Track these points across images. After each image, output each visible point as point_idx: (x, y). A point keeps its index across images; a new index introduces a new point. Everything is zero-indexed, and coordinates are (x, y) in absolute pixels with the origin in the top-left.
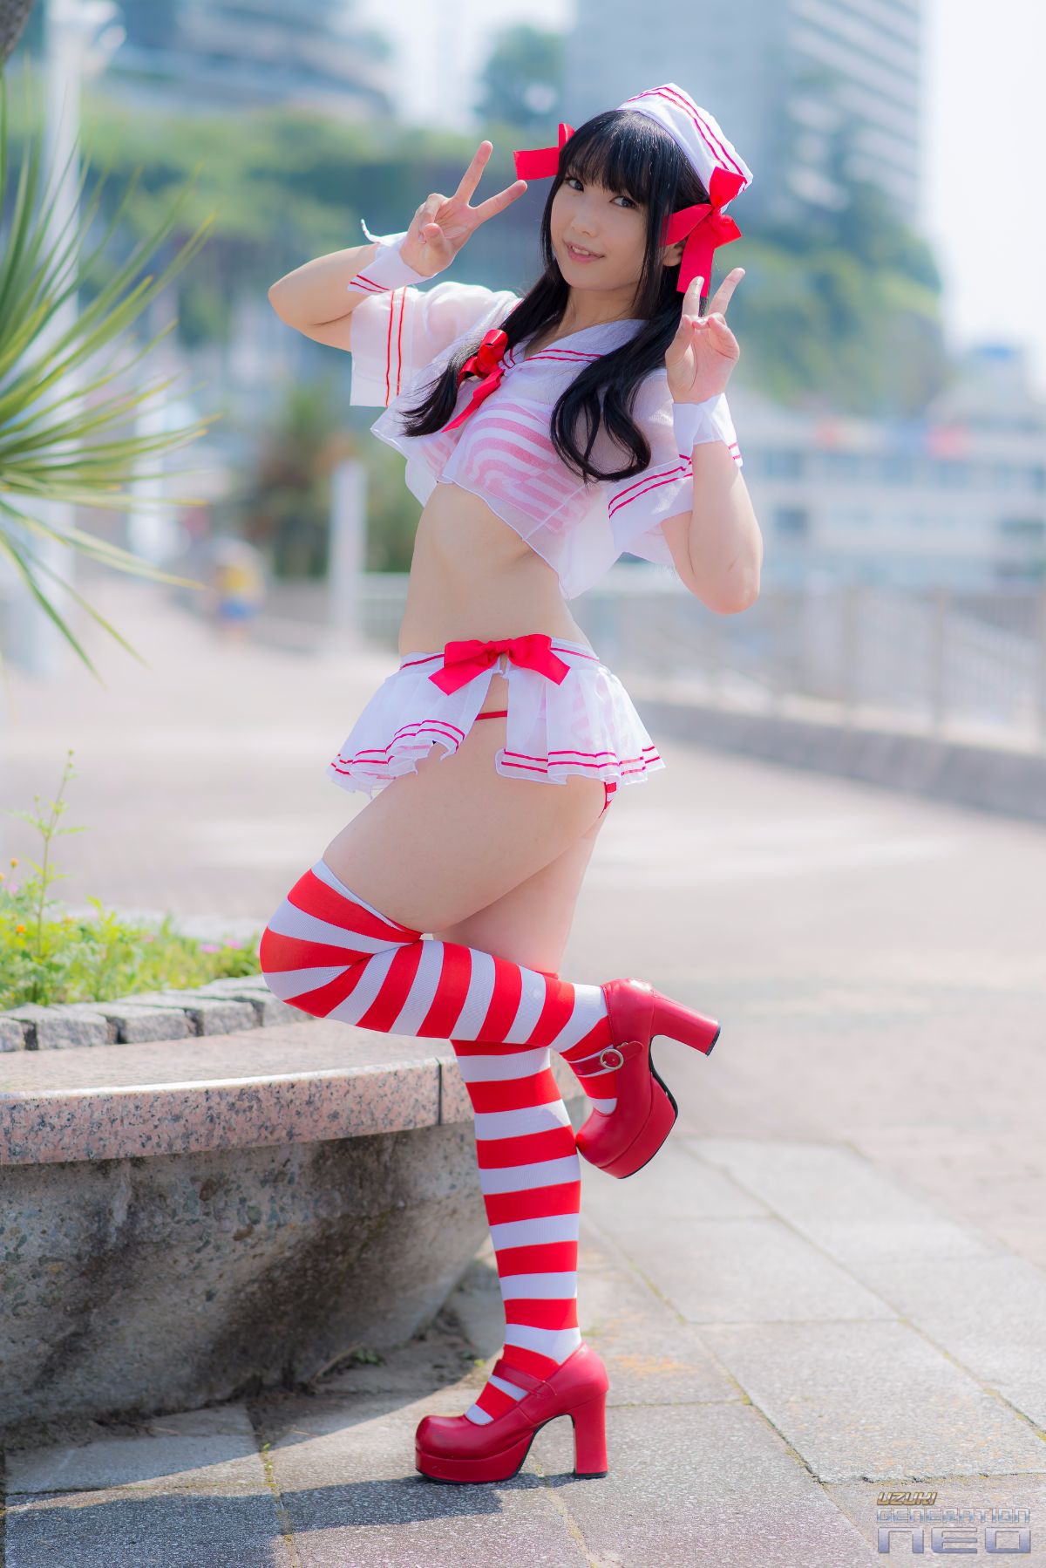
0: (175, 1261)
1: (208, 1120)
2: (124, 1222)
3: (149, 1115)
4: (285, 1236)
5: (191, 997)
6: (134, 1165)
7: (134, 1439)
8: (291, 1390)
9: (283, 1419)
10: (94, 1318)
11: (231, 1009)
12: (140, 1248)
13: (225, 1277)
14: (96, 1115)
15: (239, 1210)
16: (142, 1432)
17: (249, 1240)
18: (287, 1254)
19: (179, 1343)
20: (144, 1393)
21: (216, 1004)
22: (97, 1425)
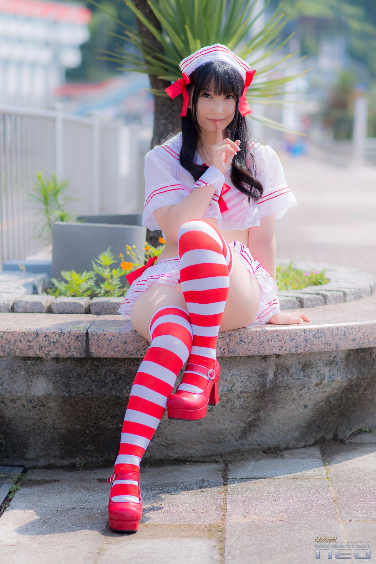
0: (292, 394)
1: (305, 341)
2: (273, 379)
3: (282, 338)
4: (334, 385)
5: (299, 293)
6: (276, 357)
7: (277, 459)
8: (337, 441)
9: (333, 453)
10: (262, 414)
11: (315, 298)
12: (279, 388)
13: (311, 400)
14: (262, 338)
15: (317, 375)
16: (280, 456)
17: (321, 386)
18: (335, 392)
19: (293, 423)
20: (280, 442)
21: (308, 296)
22: (262, 453)
